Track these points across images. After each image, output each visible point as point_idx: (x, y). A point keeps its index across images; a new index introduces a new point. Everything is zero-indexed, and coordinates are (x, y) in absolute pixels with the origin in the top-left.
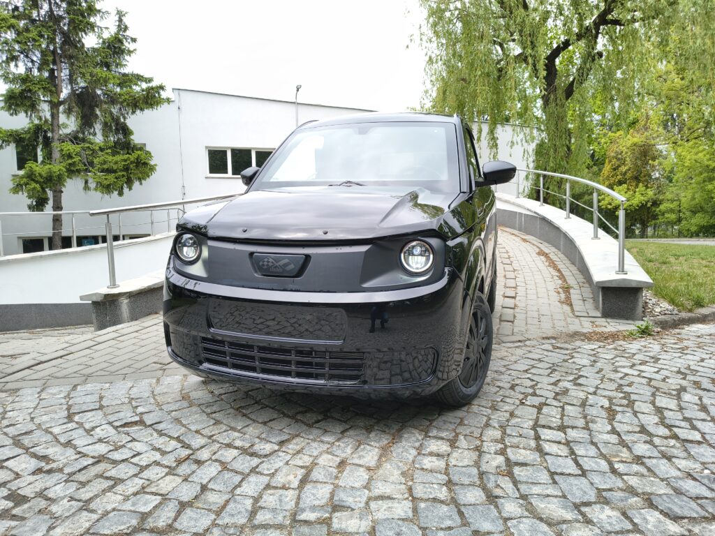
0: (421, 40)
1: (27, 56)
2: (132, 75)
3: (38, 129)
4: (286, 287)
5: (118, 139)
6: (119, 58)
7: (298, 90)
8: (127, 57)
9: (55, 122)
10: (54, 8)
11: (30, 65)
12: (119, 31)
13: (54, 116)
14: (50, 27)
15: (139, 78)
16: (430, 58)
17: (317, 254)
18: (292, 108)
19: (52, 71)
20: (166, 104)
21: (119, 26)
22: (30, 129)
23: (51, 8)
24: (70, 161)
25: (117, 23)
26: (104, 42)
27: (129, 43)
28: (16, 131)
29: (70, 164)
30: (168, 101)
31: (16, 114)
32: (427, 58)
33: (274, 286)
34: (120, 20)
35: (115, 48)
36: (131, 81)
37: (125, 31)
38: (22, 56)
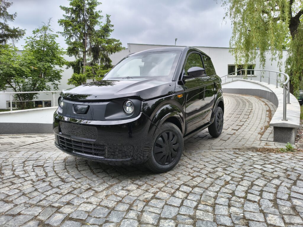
1: (76, 35)
2: (112, 39)
3: (79, 61)
5: (106, 64)
6: (108, 33)
7: (176, 41)
8: (110, 33)
9: (84, 58)
10: (85, 17)
11: (77, 38)
12: (107, 23)
13: (84, 56)
14: (83, 24)
15: (114, 40)
17: (92, 105)
19: (84, 40)
20: (123, 50)
21: (107, 21)
22: (77, 61)
23: (84, 17)
24: (88, 73)
25: (107, 20)
26: (102, 28)
27: (111, 27)
28: (72, 62)
29: (88, 74)
30: (124, 48)
31: (71, 56)
34: (108, 19)
35: (106, 30)
36: (111, 41)
37: (109, 23)
38: (74, 35)
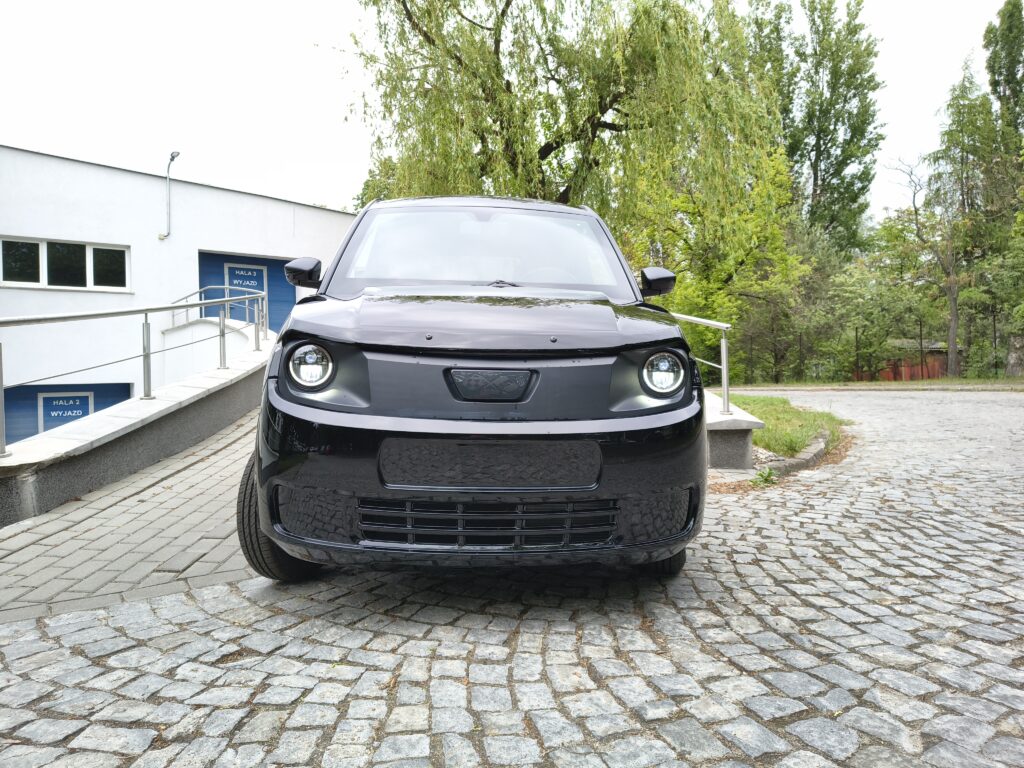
0: (365, 113)
4: (505, 415)
7: (172, 159)
16: (379, 139)
17: (547, 368)
18: (160, 187)
32: (375, 139)
33: (487, 414)
